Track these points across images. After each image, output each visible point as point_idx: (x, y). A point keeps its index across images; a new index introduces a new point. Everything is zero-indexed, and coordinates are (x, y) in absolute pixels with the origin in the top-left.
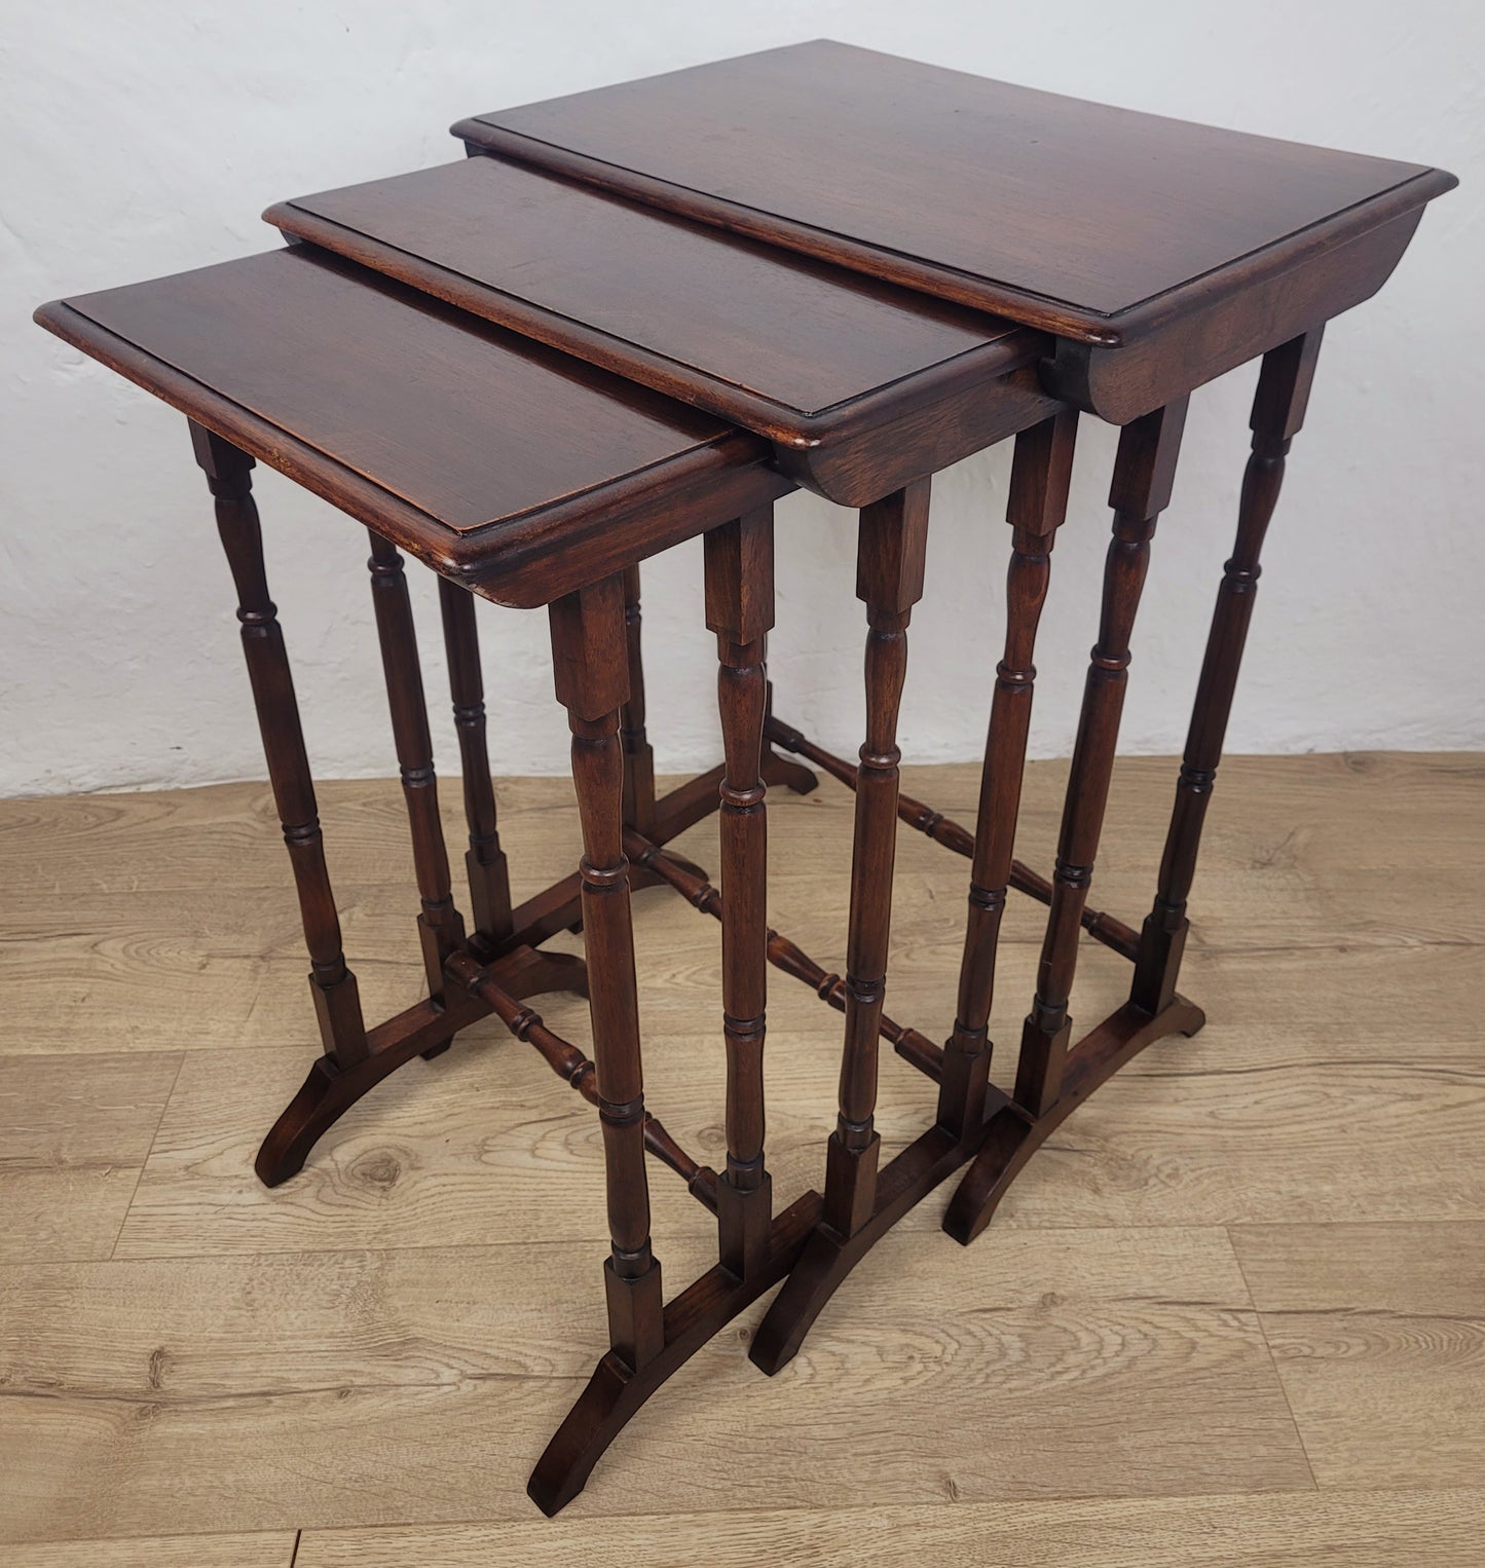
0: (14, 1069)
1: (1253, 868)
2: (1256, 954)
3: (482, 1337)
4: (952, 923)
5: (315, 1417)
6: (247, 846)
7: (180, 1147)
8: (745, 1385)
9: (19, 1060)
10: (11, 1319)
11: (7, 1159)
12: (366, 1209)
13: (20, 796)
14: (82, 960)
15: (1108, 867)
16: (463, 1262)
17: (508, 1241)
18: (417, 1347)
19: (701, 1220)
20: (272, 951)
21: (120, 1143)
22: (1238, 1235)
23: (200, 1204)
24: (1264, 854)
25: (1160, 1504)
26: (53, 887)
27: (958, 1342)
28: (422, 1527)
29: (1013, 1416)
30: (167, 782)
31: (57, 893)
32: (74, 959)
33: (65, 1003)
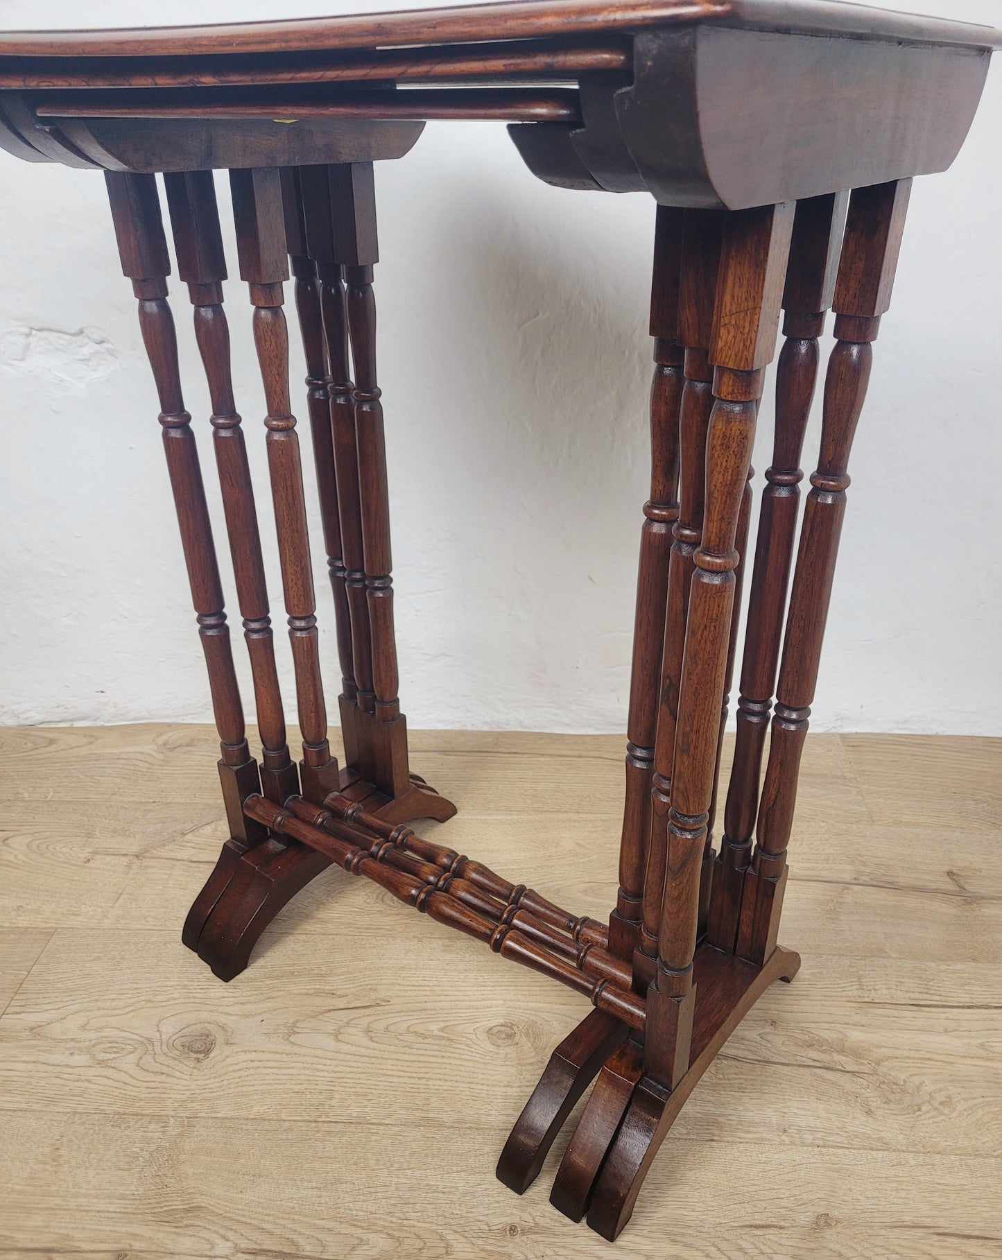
3: (261, 1211)
6: (145, 770)
7: (30, 1010)
12: (179, 1078)
16: (256, 1135)
17: (300, 1118)
18: (197, 1216)
20: (146, 852)
23: (34, 1062)
30: (94, 720)
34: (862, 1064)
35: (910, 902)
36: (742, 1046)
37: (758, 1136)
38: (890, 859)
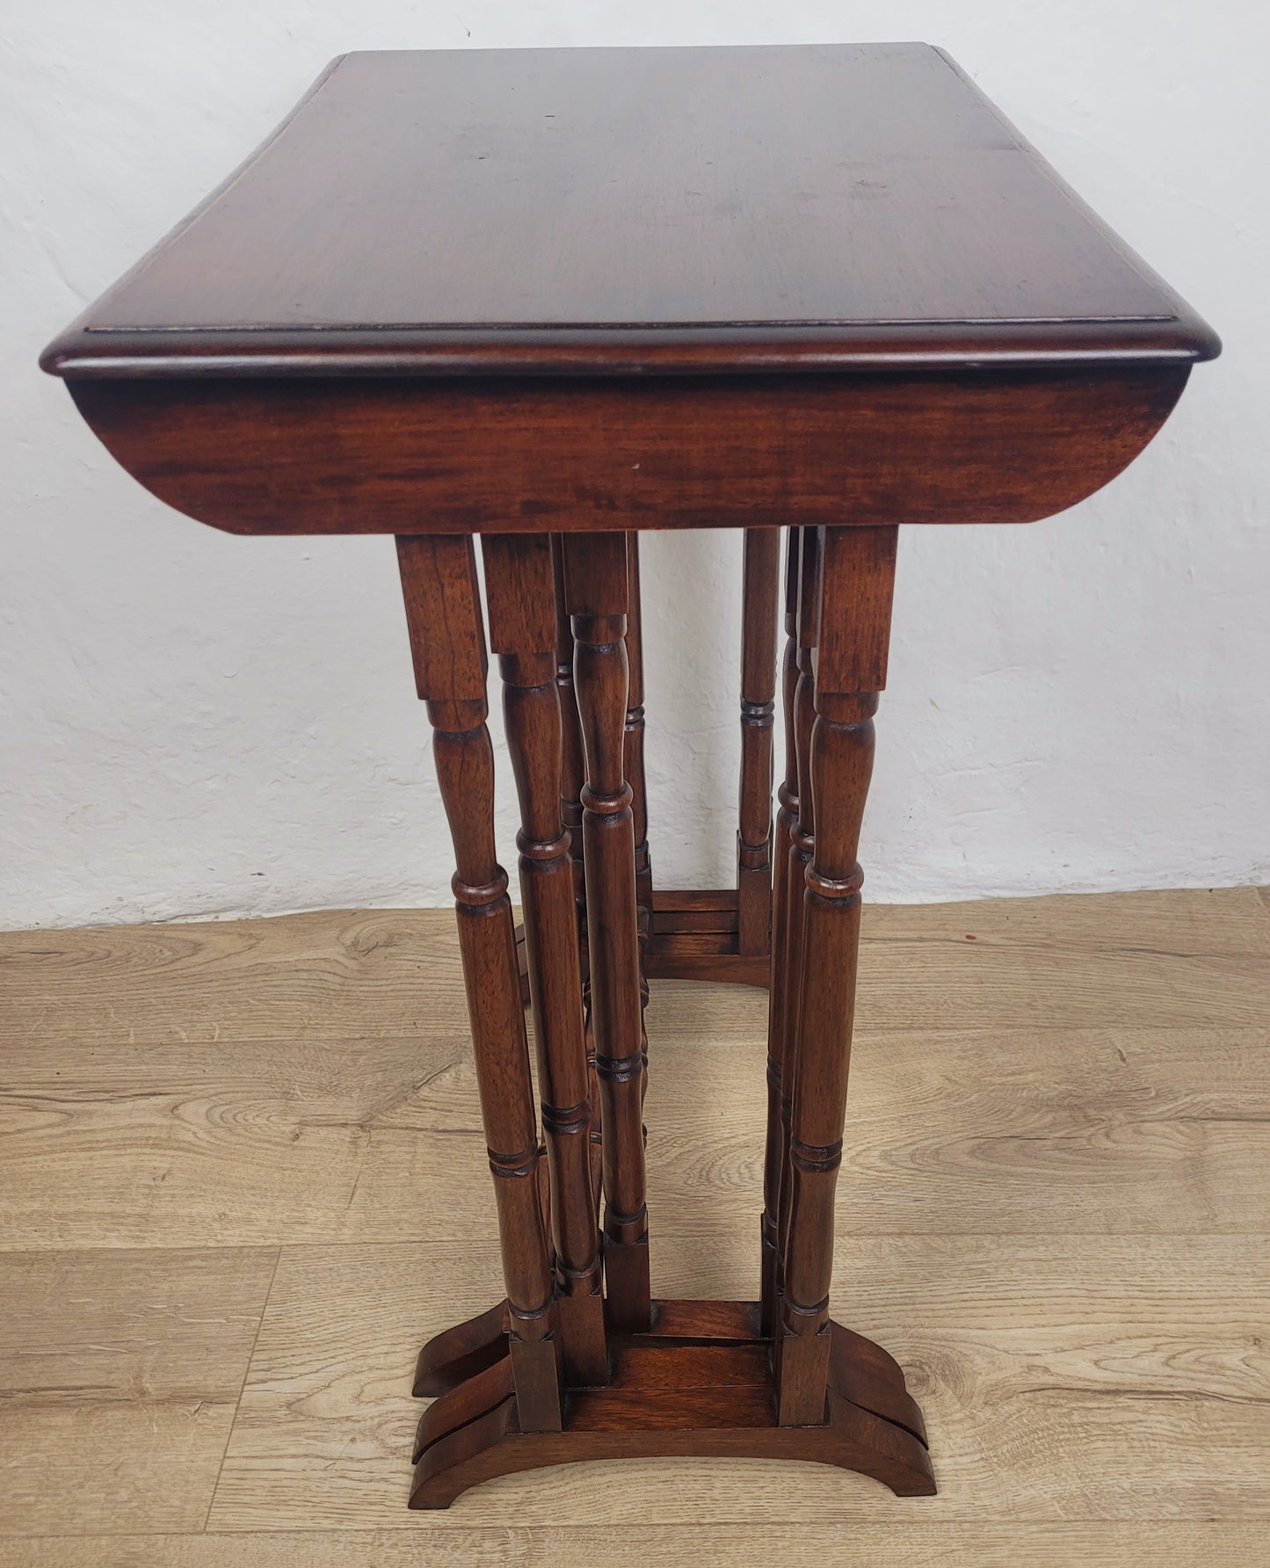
0: (87, 1267)
6: (338, 987)
7: (280, 1376)
9: (93, 1255)
11: (81, 1388)
13: (90, 925)
14: (161, 1126)
16: (626, 1548)
17: (679, 1521)
20: (372, 1118)
21: (210, 1370)
23: (306, 1456)
26: (127, 1035)
30: (248, 910)
31: (132, 1042)
32: (152, 1126)
33: (142, 1182)
36: (1224, 1379)
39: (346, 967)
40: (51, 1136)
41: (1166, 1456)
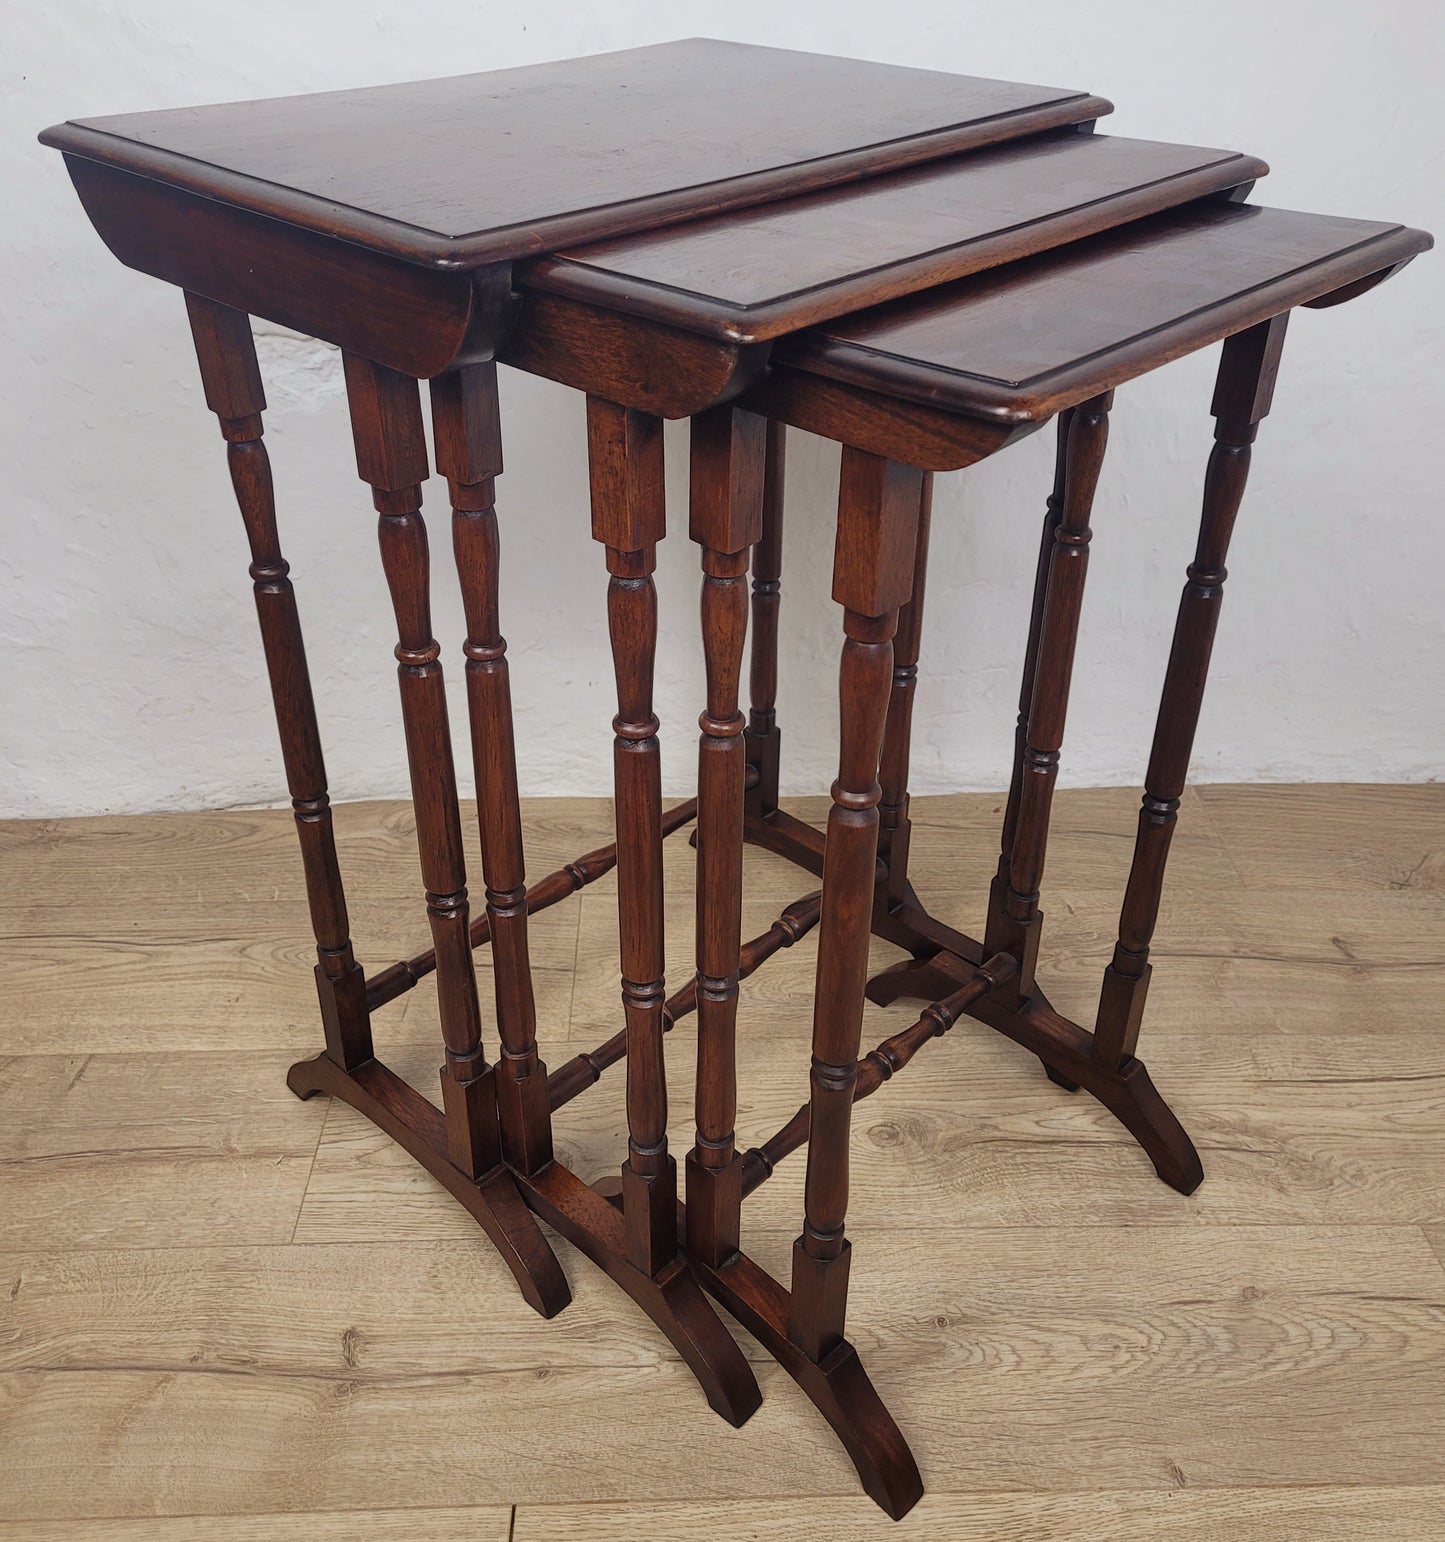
0: (175, 1064)
1: (1392, 888)
2: (1409, 968)
4: (1095, 937)
5: (515, 1396)
6: (384, 860)
7: (349, 1139)
8: (951, 1370)
9: (179, 1056)
10: (198, 1299)
11: (178, 1148)
13: (154, 812)
14: (232, 963)
15: (1245, 886)
18: (611, 1330)
19: (883, 1213)
21: (289, 1134)
22: (1434, 1234)
23: (375, 1191)
24: (1401, 875)
25: (1397, 1493)
26: (197, 896)
27: (1162, 1332)
28: (639, 1504)
29: (1231, 1405)
31: (200, 901)
32: (224, 962)
33: (219, 1002)
34: (1268, 1143)
35: (1297, 973)
37: (1171, 1219)
38: (1269, 928)
39: (389, 844)
40: (134, 971)
41: (1091, 1184)
